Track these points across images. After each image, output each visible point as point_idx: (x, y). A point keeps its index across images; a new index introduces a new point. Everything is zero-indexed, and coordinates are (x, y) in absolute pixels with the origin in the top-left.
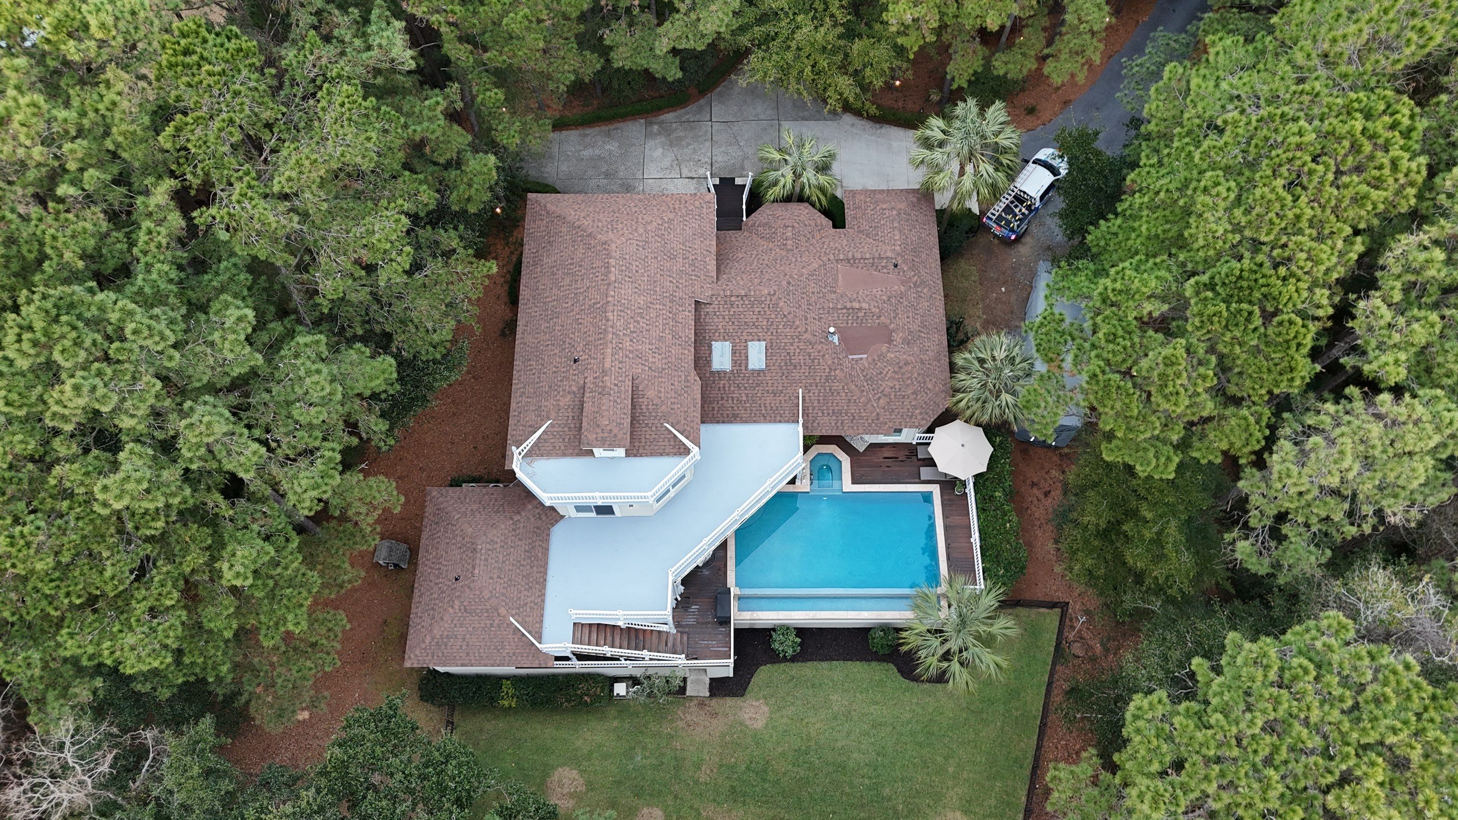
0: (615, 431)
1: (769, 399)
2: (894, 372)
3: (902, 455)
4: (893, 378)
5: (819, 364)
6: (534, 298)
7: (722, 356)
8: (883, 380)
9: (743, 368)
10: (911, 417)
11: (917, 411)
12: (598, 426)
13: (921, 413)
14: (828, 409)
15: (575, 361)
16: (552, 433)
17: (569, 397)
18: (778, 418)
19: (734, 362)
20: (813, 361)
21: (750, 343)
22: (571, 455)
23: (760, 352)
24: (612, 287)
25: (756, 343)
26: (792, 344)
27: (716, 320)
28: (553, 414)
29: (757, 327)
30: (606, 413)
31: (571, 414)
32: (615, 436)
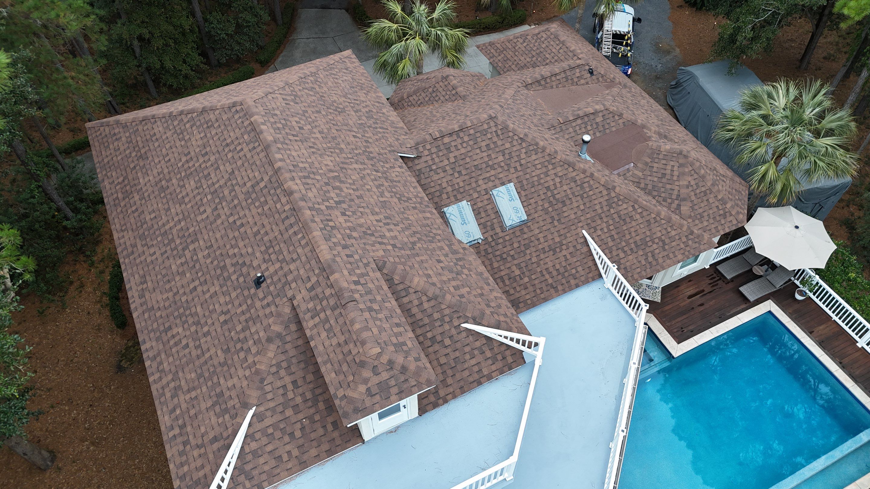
0: (400, 359)
1: (549, 261)
2: (681, 166)
3: (705, 285)
4: (684, 174)
5: (590, 186)
6: (143, 237)
7: (464, 223)
8: (671, 182)
9: (498, 230)
10: (724, 216)
11: (729, 206)
12: (362, 364)
13: (733, 207)
14: (628, 244)
15: (258, 282)
16: (263, 431)
17: (272, 347)
18: (573, 282)
19: (482, 226)
20: (581, 186)
21: (495, 192)
22: (318, 459)
23: (511, 200)
24: (273, 149)
25: (502, 189)
26: (547, 175)
27: (436, 177)
28: (254, 395)
29: (492, 168)
30: (365, 335)
31: (288, 380)
32: (404, 369)
